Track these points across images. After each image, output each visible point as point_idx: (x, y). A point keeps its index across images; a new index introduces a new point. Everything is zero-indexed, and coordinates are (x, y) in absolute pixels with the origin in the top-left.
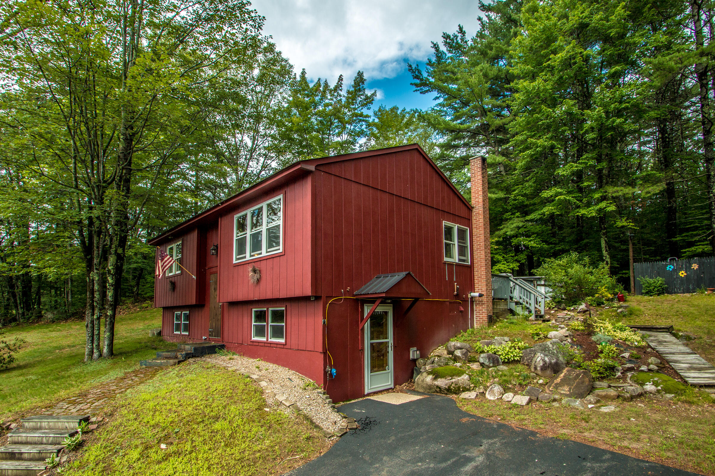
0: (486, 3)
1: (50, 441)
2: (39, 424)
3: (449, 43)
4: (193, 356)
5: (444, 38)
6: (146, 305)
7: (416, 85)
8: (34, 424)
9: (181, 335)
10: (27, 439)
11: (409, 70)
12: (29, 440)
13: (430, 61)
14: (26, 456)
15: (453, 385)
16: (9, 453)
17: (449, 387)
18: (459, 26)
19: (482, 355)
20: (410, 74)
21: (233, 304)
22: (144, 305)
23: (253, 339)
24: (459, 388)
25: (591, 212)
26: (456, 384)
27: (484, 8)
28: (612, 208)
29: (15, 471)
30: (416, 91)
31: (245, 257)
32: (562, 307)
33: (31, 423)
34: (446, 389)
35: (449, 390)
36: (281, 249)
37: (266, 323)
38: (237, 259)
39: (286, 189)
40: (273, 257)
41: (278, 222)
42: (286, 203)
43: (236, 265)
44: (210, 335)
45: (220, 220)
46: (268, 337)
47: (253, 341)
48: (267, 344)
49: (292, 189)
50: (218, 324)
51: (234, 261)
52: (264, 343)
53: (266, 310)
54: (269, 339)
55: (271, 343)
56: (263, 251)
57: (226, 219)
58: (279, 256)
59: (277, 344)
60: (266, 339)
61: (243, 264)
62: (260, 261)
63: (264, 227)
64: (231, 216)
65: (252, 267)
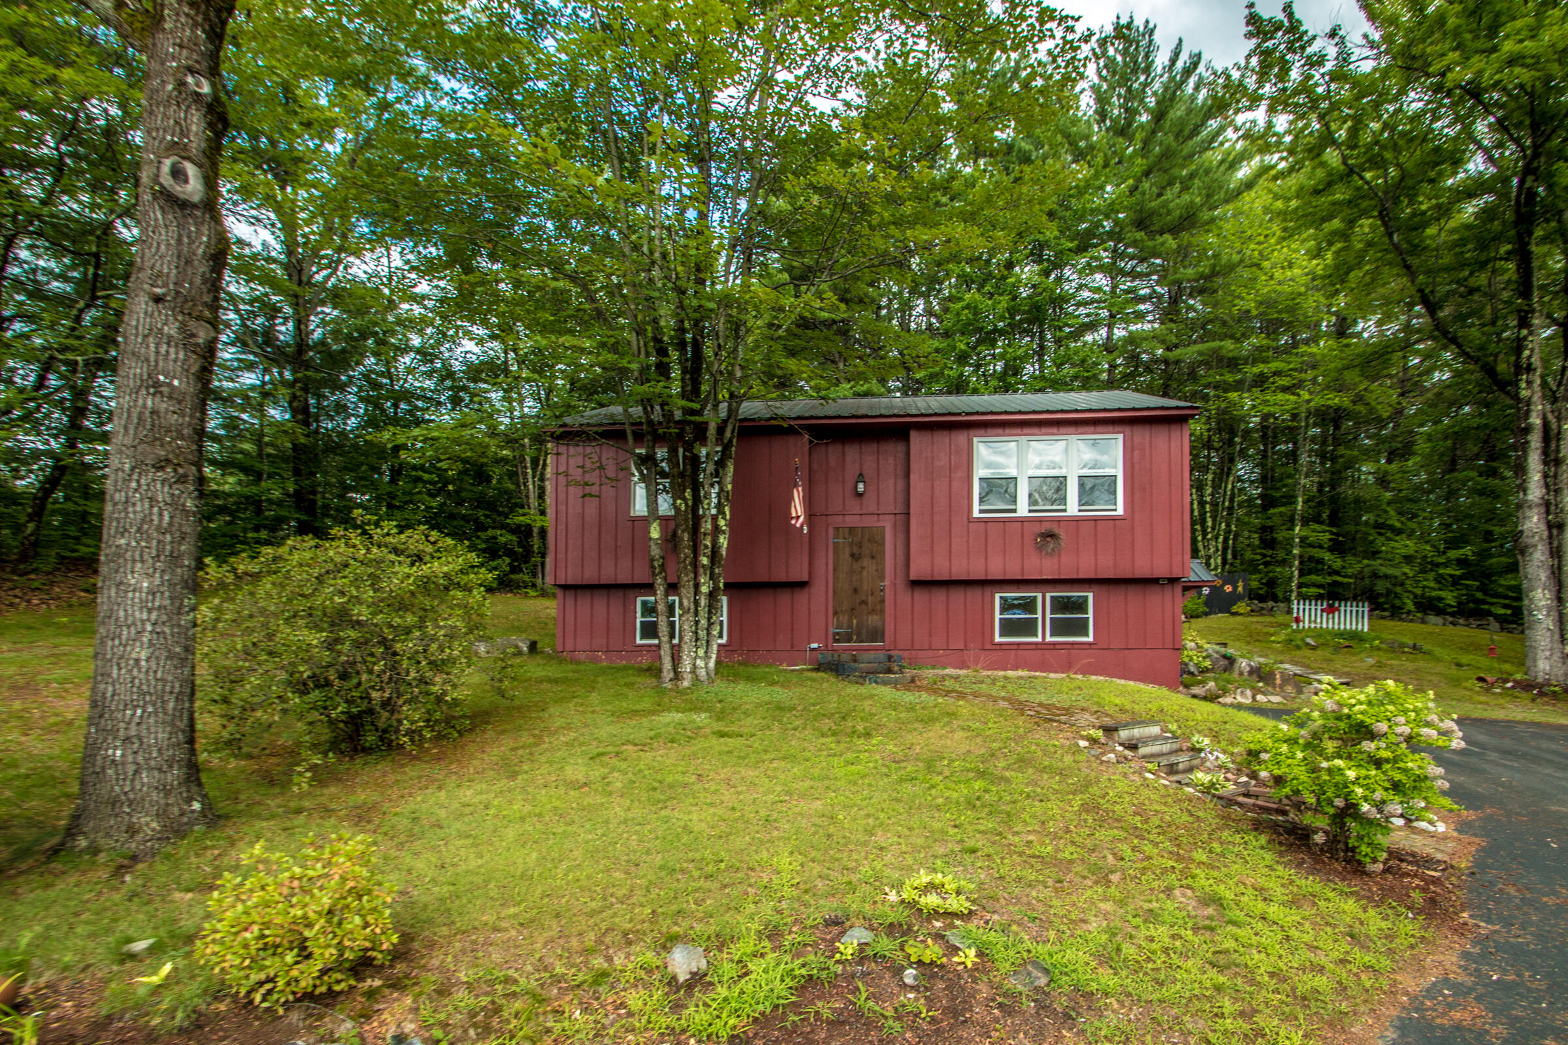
23: (998, 640)
31: (1014, 511)
36: (1120, 511)
37: (1039, 615)
38: (981, 511)
39: (1128, 429)
40: (1095, 520)
41: (1111, 472)
42: (1129, 451)
43: (979, 520)
44: (838, 641)
45: (914, 436)
46: (1044, 635)
47: (1001, 644)
48: (1043, 646)
49: (1142, 435)
50: (873, 620)
51: (976, 514)
52: (1036, 644)
53: (1039, 596)
54: (1048, 639)
55: (1054, 644)
56: (1069, 507)
57: (942, 439)
58: (1114, 519)
59: (1073, 644)
60: (1039, 639)
61: (1004, 521)
62: (1058, 521)
63: (1073, 472)
64: (960, 435)
65: (1037, 528)
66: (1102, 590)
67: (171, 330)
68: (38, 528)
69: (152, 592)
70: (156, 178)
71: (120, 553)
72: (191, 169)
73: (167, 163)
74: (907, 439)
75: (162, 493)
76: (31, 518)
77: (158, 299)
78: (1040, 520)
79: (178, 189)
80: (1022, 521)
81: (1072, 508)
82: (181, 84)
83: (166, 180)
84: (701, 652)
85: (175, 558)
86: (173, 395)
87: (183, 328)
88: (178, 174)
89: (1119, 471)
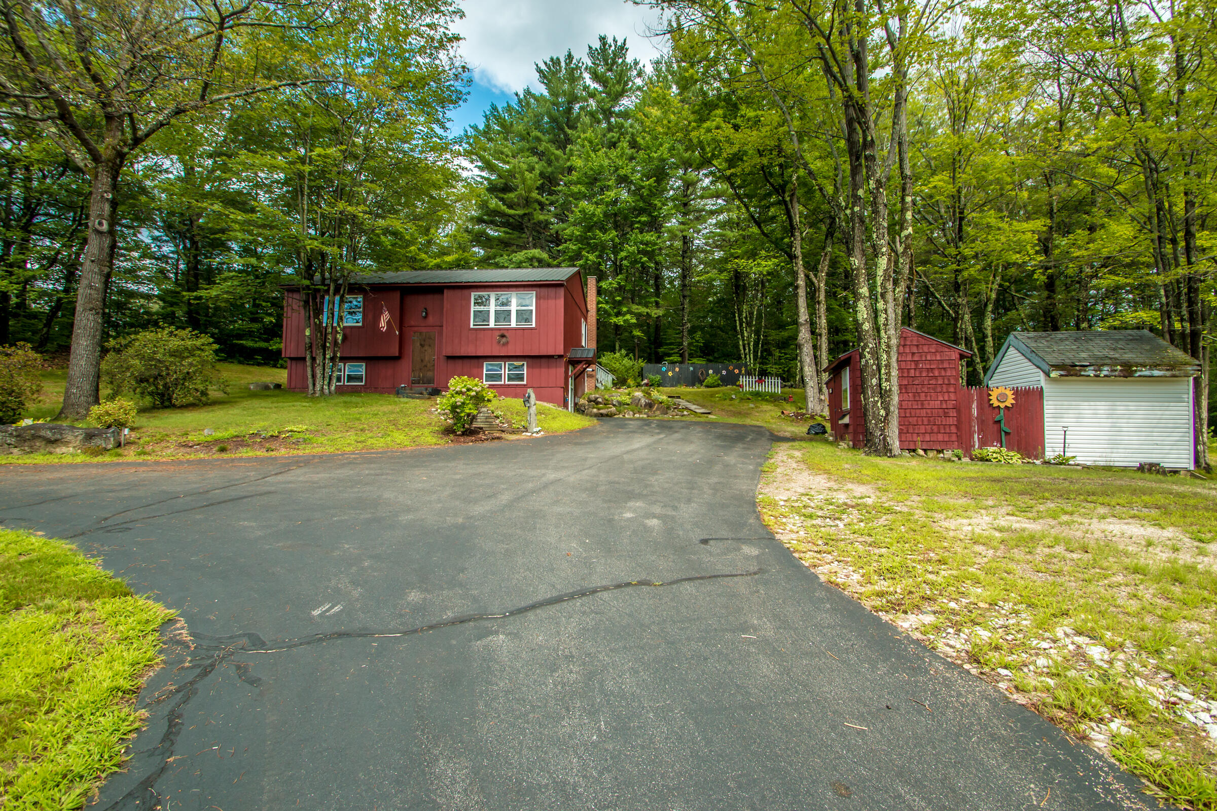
9: (344, 385)
15: (609, 412)
21: (450, 358)
25: (620, 321)
26: (611, 412)
28: (634, 321)
31: (488, 325)
36: (534, 326)
37: (503, 372)
38: (474, 325)
39: (538, 289)
40: (524, 329)
41: (530, 308)
42: (538, 298)
43: (473, 329)
44: (413, 383)
45: (445, 291)
46: (505, 381)
48: (505, 386)
49: (544, 291)
50: (430, 374)
51: (472, 326)
52: (502, 385)
53: (503, 363)
54: (507, 383)
55: (510, 385)
57: (458, 293)
58: (531, 329)
59: (517, 385)
60: (503, 383)
61: (484, 329)
62: (508, 330)
63: (514, 307)
64: (466, 292)
65: (498, 333)
66: (530, 360)
67: (96, 270)
68: (48, 331)
69: (87, 346)
70: (94, 226)
71: (78, 335)
72: (105, 222)
73: (97, 221)
74: (442, 293)
75: (91, 317)
76: (45, 325)
77: (93, 261)
78: (499, 329)
79: (100, 228)
80: (492, 329)
81: (513, 324)
82: (102, 197)
83: (97, 226)
84: (326, 383)
85: (94, 336)
86: (96, 289)
87: (100, 269)
88: (100, 224)
89: (533, 308)
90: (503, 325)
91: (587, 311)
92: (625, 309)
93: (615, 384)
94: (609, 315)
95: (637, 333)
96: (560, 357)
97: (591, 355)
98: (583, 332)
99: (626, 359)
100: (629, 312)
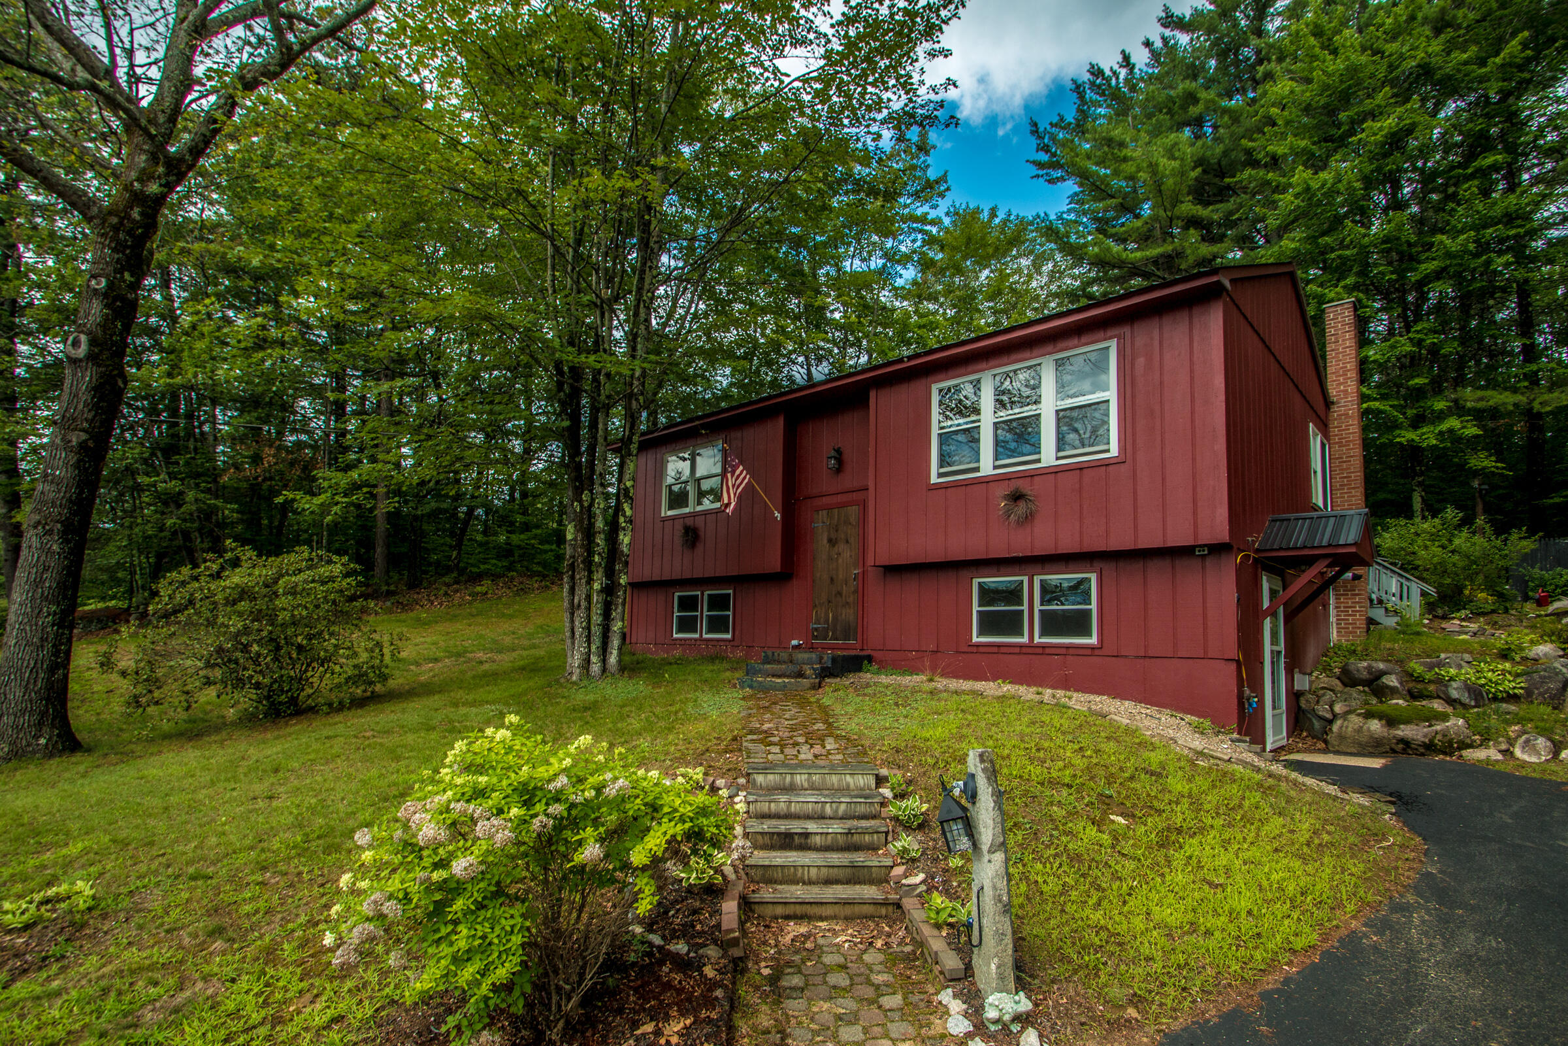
0: (1177, 11)
1: (841, 812)
2: (788, 778)
3: (1099, 87)
4: (832, 675)
5: (1092, 74)
6: (484, 589)
7: (1040, 165)
8: (777, 777)
9: (701, 639)
10: (789, 807)
11: (1032, 133)
12: (794, 808)
13: (1062, 119)
14: (817, 840)
15: (1439, 737)
16: (779, 834)
17: (1431, 741)
18: (1123, 52)
19: (1454, 685)
20: (1033, 142)
22: (479, 589)
23: (975, 639)
24: (1451, 745)
25: (1427, 436)
26: (1444, 736)
27: (1170, 21)
28: (1472, 431)
29: (824, 870)
30: (1037, 176)
31: (977, 469)
32: (1440, 612)
33: (771, 777)
34: (1424, 745)
35: (1430, 747)
36: (1114, 450)
37: (1025, 607)
38: (940, 475)
39: (1124, 328)
40: (1080, 468)
41: (1100, 396)
42: (1126, 360)
43: (938, 487)
44: (816, 638)
45: (873, 393)
46: (1032, 635)
47: (978, 645)
48: (1030, 649)
50: (847, 614)
51: (934, 479)
52: (1021, 646)
53: (1025, 579)
54: (1037, 640)
55: (1044, 647)
56: (1043, 456)
57: (902, 392)
58: (1106, 464)
59: (1068, 647)
60: (1025, 639)
61: (966, 483)
62: (1030, 476)
63: (1049, 406)
64: (917, 386)
65: (1002, 490)
66: (1109, 568)
67: (59, 440)
72: (83, 338)
74: (868, 401)
78: (1007, 478)
80: (986, 481)
81: (1048, 455)
86: (55, 480)
87: (63, 438)
88: (76, 342)
89: (1111, 394)
90: (1015, 465)
91: (1328, 404)
92: (1440, 405)
93: (1430, 607)
94: (1395, 426)
95: (1483, 461)
96: (1218, 549)
97: (1351, 534)
98: (1316, 463)
99: (1465, 533)
100: (1458, 409)
